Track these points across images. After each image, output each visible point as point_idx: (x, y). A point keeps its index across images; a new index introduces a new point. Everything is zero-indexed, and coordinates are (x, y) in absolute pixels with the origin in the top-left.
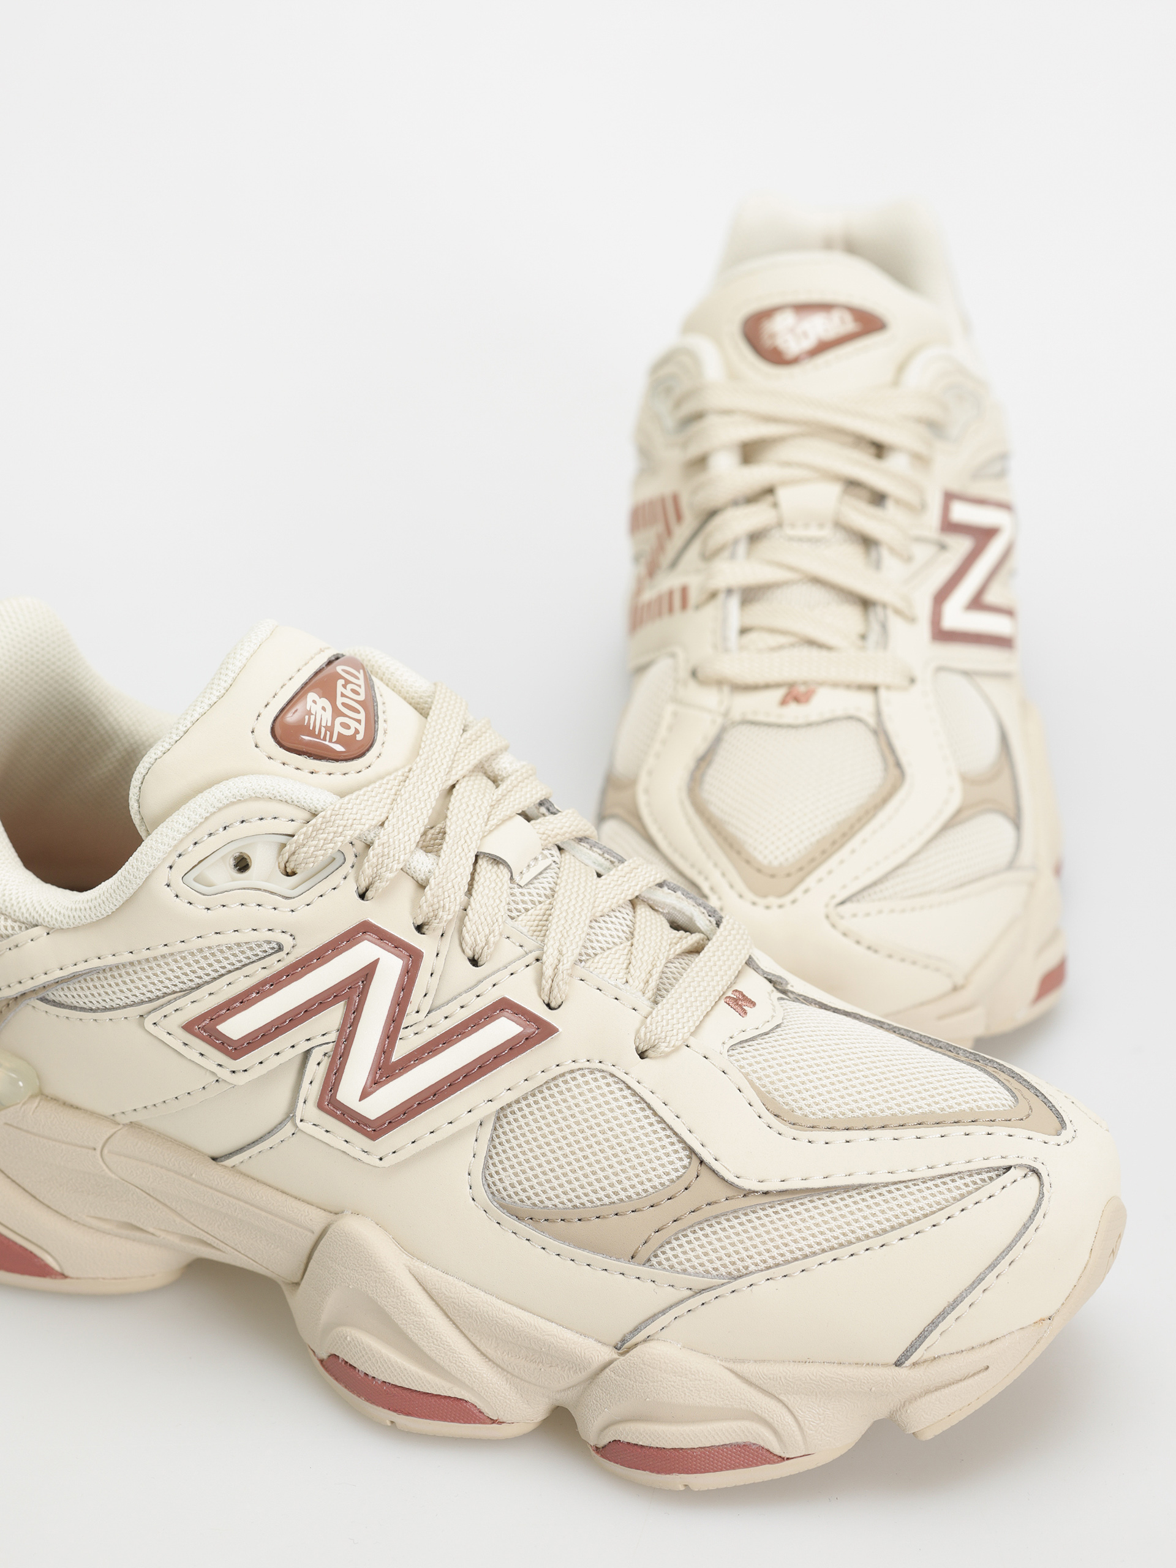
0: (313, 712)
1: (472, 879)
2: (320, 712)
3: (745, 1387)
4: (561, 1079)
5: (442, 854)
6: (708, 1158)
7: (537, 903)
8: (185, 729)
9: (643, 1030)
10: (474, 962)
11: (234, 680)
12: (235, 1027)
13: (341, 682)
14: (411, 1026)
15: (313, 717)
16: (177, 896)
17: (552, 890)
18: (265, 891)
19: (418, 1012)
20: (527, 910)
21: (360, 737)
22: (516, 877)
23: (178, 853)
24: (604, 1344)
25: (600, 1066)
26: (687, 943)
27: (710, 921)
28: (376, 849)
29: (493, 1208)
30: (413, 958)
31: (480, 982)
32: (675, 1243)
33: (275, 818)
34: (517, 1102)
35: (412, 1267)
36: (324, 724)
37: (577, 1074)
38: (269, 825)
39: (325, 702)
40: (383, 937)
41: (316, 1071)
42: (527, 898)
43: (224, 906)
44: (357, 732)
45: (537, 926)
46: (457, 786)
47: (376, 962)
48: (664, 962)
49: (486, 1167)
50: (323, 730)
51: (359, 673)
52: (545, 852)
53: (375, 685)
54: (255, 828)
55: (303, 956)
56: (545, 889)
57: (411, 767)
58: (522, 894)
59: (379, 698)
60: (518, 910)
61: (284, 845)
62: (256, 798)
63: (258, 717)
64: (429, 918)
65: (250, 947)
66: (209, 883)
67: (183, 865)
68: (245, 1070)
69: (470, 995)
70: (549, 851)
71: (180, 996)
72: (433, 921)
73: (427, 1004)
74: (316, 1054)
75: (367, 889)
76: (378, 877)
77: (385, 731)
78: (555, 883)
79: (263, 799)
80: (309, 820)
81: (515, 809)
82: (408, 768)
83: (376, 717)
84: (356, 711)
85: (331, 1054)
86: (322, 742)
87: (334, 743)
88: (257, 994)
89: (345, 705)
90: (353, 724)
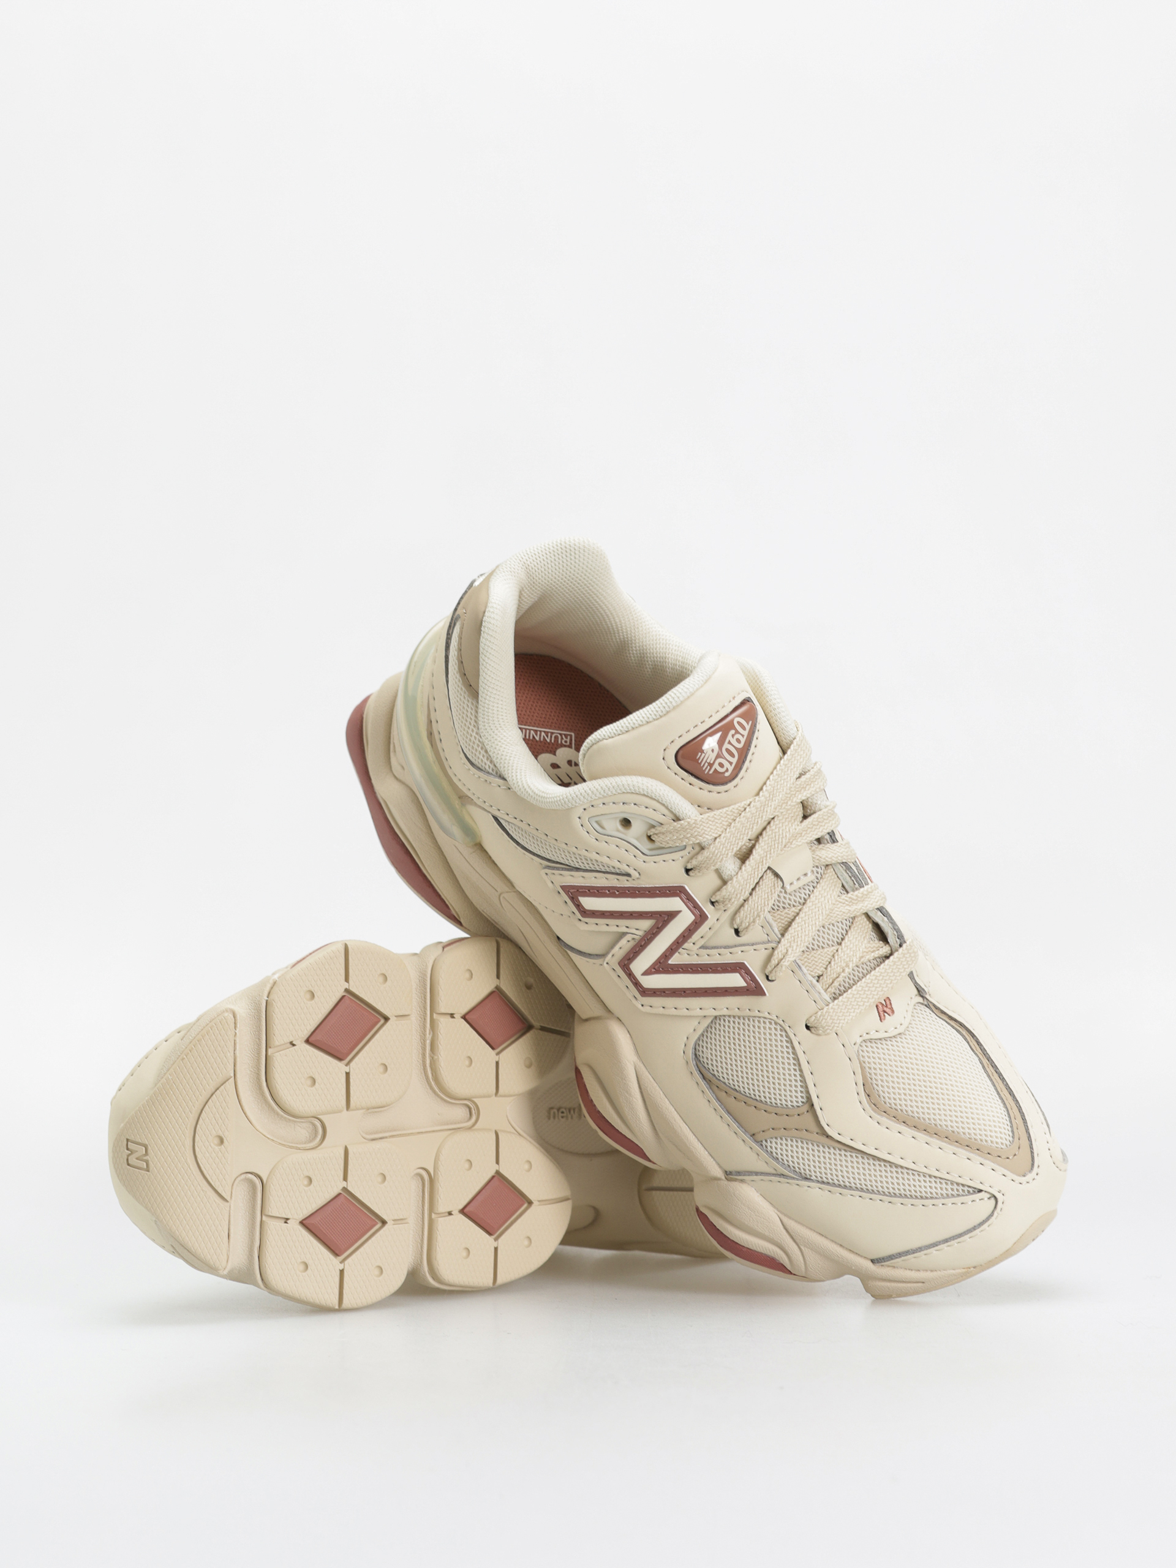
0: (705, 751)
1: (759, 882)
2: (710, 752)
3: (784, 1231)
4: (757, 1019)
5: (747, 863)
6: (817, 1107)
7: (792, 906)
9: (813, 1018)
10: (737, 932)
12: (589, 903)
13: (733, 732)
14: (687, 950)
15: (703, 755)
16: (582, 826)
17: (805, 899)
18: (632, 845)
19: (694, 945)
20: (784, 908)
21: (727, 774)
22: (787, 886)
23: (592, 804)
24: (720, 1167)
25: (782, 1023)
27: (897, 941)
28: (706, 853)
29: (692, 1064)
30: (701, 918)
31: (736, 946)
32: (779, 1141)
33: (655, 811)
34: (729, 1016)
35: (637, 1066)
36: (708, 761)
37: (767, 1021)
38: (650, 813)
40: (689, 900)
41: (625, 945)
42: (787, 901)
43: (606, 842)
44: (727, 770)
46: (777, 818)
47: (679, 912)
48: (854, 965)
49: (699, 1039)
50: (707, 764)
51: (748, 724)
52: (814, 869)
53: (757, 731)
54: (641, 810)
55: (641, 886)
56: (800, 898)
57: (751, 802)
58: (785, 898)
59: (754, 742)
60: (778, 906)
61: (653, 827)
62: (647, 796)
63: (672, 742)
64: (722, 899)
65: (614, 868)
66: (603, 828)
67: (593, 812)
68: (587, 923)
69: (727, 951)
70: (817, 869)
71: (565, 868)
72: (723, 902)
73: (702, 942)
74: (629, 937)
75: (691, 869)
76: (701, 865)
77: (747, 769)
78: (809, 895)
79: (651, 798)
80: (674, 820)
81: (808, 839)
82: (748, 802)
83: (744, 762)
84: (733, 755)
85: (637, 941)
86: (704, 769)
87: (711, 772)
88: (608, 892)
89: (728, 750)
90: (727, 764)
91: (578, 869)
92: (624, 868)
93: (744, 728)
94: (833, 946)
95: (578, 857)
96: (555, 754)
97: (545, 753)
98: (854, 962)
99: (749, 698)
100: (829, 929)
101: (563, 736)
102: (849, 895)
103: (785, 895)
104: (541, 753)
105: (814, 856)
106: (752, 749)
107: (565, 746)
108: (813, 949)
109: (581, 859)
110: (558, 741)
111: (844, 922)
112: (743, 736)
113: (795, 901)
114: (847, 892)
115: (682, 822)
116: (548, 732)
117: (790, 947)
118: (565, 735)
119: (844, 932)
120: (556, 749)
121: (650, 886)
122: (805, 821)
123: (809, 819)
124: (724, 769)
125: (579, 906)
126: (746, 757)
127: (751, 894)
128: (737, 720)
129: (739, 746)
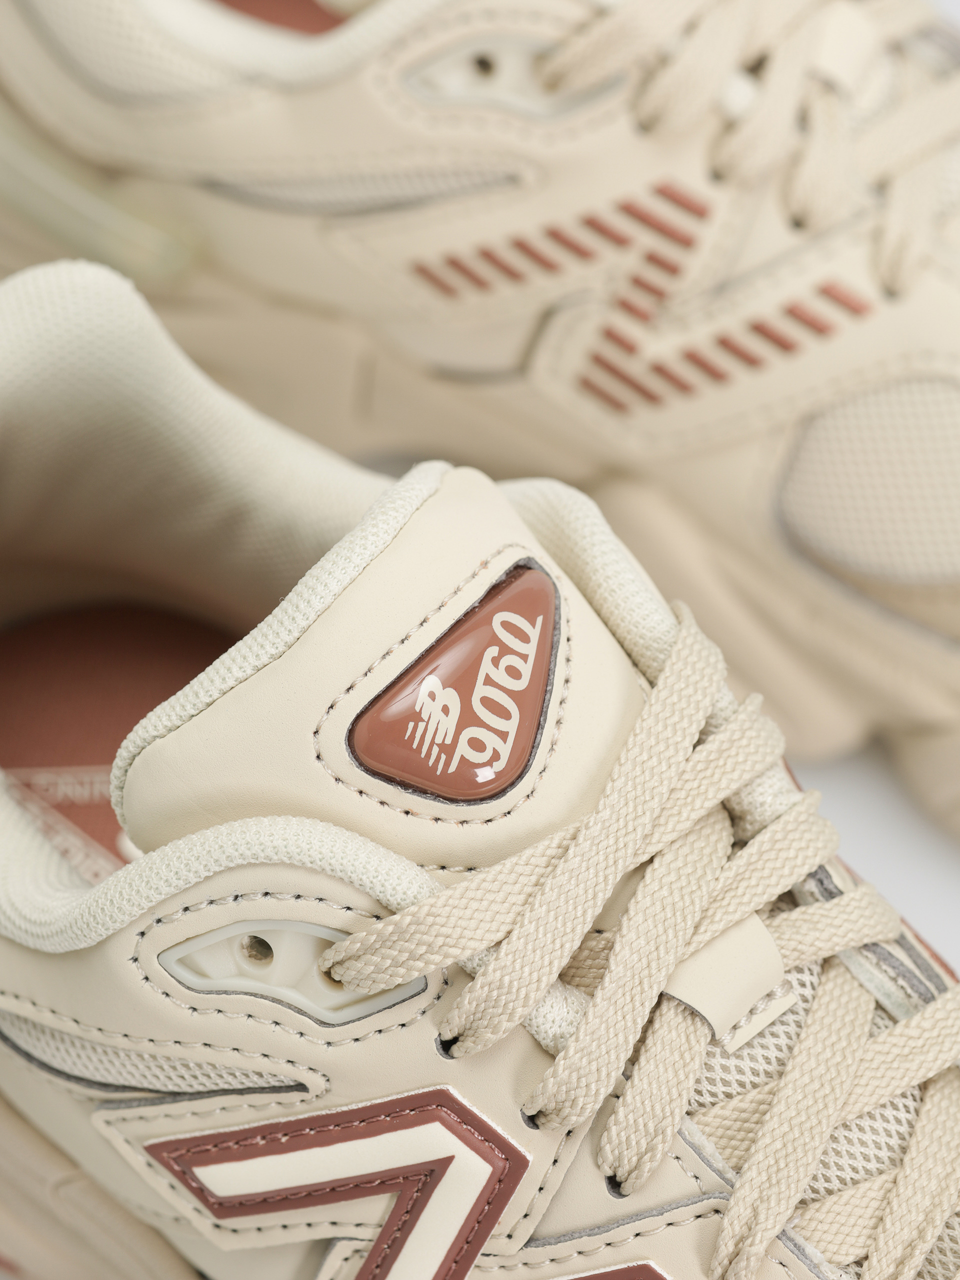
0: (425, 716)
1: (642, 1040)
2: (438, 715)
5: (599, 993)
7: (749, 1086)
8: (208, 700)
10: (615, 1184)
11: (304, 631)
12: (224, 1179)
13: (492, 651)
14: (495, 1256)
15: (422, 726)
16: (147, 978)
17: (780, 1062)
18: (290, 1006)
19: (510, 1236)
20: (729, 1096)
21: (498, 769)
22: (724, 1036)
23: (157, 917)
30: (510, 1166)
31: (617, 1224)
33: (321, 900)
36: (439, 740)
38: (308, 909)
40: (467, 1124)
41: (339, 1272)
42: (733, 1077)
43: (220, 1011)
44: (496, 758)
45: (739, 1130)
46: (657, 861)
47: (448, 1161)
48: (947, 1214)
50: (436, 750)
51: (533, 624)
52: (790, 977)
53: (563, 640)
54: (285, 907)
55: (339, 1110)
56: (767, 1060)
57: (578, 830)
58: (725, 1069)
59: (560, 672)
60: (713, 1095)
61: (328, 944)
62: (292, 866)
63: (332, 707)
64: (552, 1105)
65: (260, 1075)
66: (201, 974)
67: (163, 936)
68: (235, 1231)
69: (599, 1240)
70: (799, 976)
71: (146, 1099)
72: (558, 1111)
73: (526, 1231)
74: (341, 1250)
75: (455, 1040)
76: (475, 1025)
77: (553, 744)
78: (790, 1048)
79: (302, 867)
80: (378, 917)
81: (756, 899)
82: (572, 831)
83: (539, 727)
84: (504, 714)
85: (366, 1254)
86: (431, 763)
87: (452, 769)
88: (262, 1142)
89: (487, 702)
90: (491, 741)
91: (176, 1096)
92: (289, 1075)
93: (524, 638)
94: (881, 1172)
95: (163, 1062)
98: (945, 1207)
99: (529, 559)
100: (861, 1129)
102: (899, 1029)
103: (724, 1062)
105: (783, 943)
106: (558, 690)
108: (830, 1192)
109: (174, 1068)
111: (900, 1102)
112: (525, 657)
113: (755, 1073)
114: (895, 1021)
115: (396, 917)
117: (761, 1198)
119: (904, 1129)
121: (361, 1105)
122: (739, 853)
123: (752, 848)
124: (486, 756)
125: (201, 1193)
126: (543, 712)
127: (627, 1076)
128: (499, 618)
129: (519, 685)
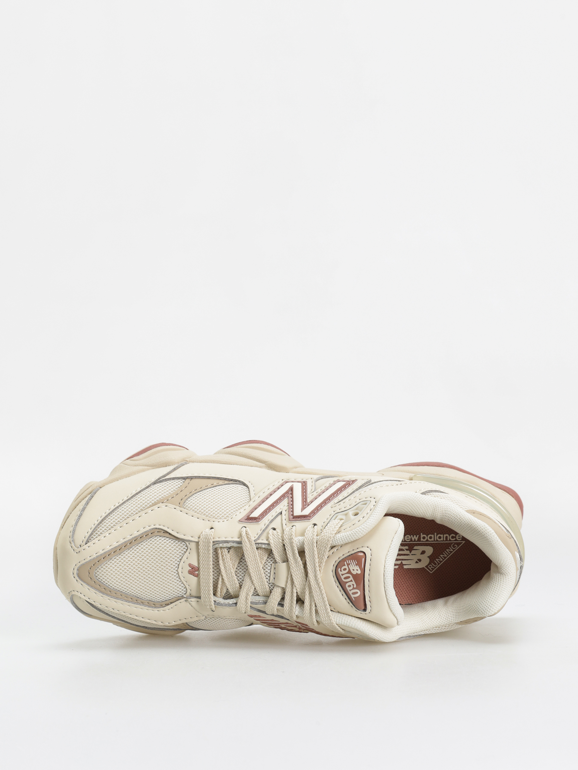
0: (356, 566)
2: (354, 568)
13: (355, 586)
15: (355, 564)
21: (339, 569)
26: (219, 594)
36: (351, 565)
39: (354, 573)
44: (341, 571)
46: (305, 580)
50: (350, 563)
51: (354, 597)
63: (372, 554)
69: (270, 520)
77: (335, 582)
81: (288, 591)
83: (339, 582)
87: (345, 563)
89: (349, 577)
90: (344, 572)
96: (428, 557)
97: (432, 553)
101: (434, 568)
104: (433, 552)
105: (279, 588)
106: (342, 592)
107: (428, 565)
110: (433, 564)
112: (350, 591)
116: (440, 563)
118: (434, 569)
120: (430, 560)
122: (296, 596)
123: (295, 600)
126: (340, 585)
128: (359, 593)
129: (347, 585)
